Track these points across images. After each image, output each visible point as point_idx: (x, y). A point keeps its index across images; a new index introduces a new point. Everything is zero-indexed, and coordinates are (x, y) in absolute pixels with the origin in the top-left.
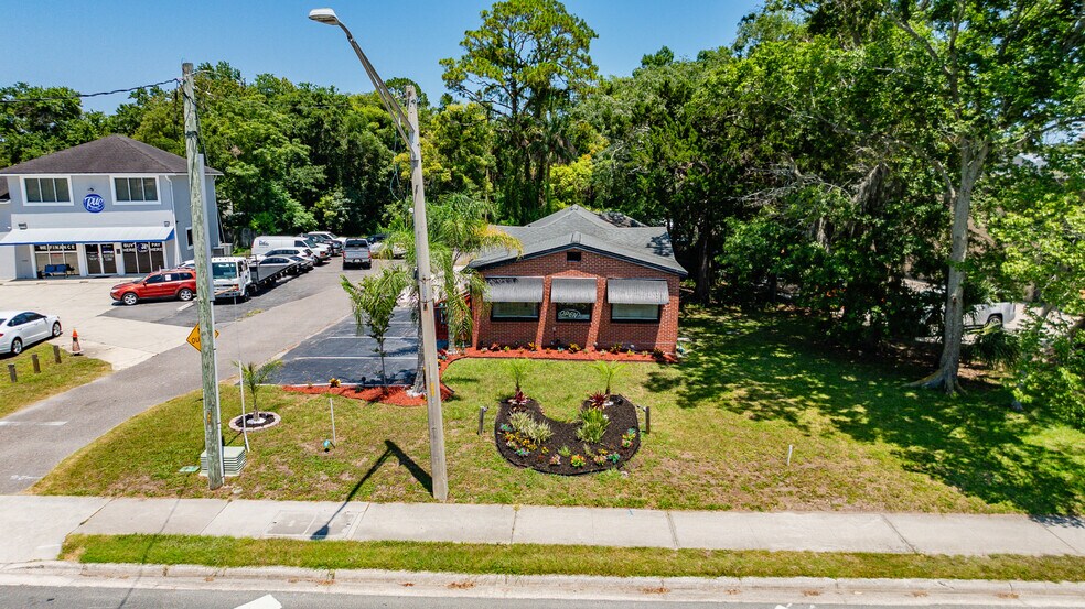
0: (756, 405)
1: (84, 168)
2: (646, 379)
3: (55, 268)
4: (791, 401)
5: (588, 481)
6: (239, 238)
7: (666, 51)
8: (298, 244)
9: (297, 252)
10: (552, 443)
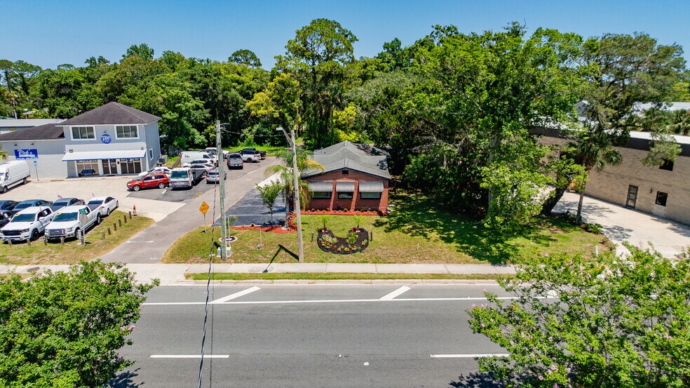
0: (414, 231)
1: (101, 121)
2: (374, 222)
3: (87, 171)
4: (427, 230)
5: (351, 256)
6: (168, 151)
7: (397, 40)
8: (205, 157)
9: (206, 162)
10: (338, 244)
